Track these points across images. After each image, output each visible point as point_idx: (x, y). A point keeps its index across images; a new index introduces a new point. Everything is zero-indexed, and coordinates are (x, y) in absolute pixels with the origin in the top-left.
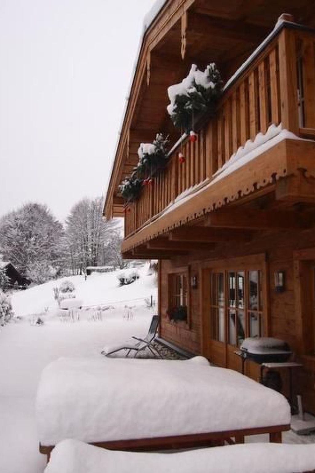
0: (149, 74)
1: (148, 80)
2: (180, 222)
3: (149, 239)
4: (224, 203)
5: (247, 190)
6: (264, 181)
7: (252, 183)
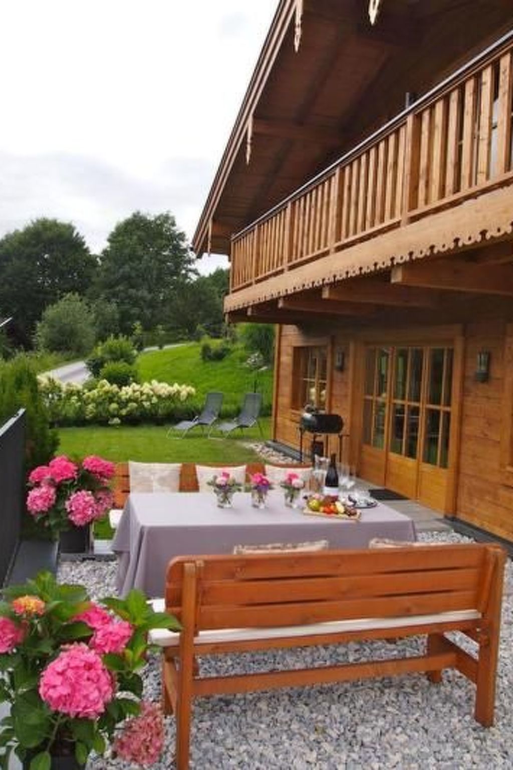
0: (298, 31)
1: (297, 43)
2: (347, 273)
3: (283, 294)
4: (428, 254)
5: (470, 239)
6: (499, 230)
7: (480, 230)
